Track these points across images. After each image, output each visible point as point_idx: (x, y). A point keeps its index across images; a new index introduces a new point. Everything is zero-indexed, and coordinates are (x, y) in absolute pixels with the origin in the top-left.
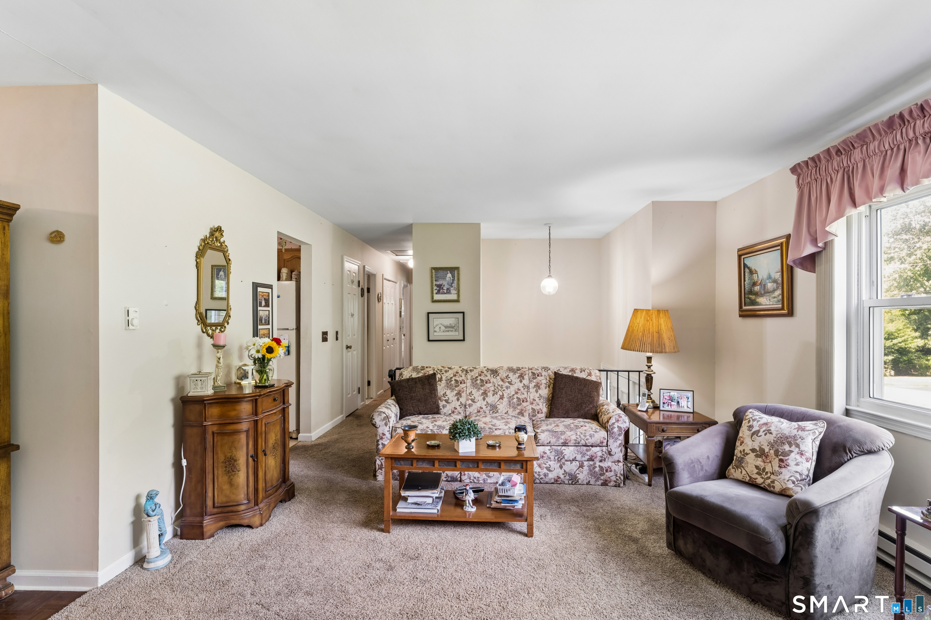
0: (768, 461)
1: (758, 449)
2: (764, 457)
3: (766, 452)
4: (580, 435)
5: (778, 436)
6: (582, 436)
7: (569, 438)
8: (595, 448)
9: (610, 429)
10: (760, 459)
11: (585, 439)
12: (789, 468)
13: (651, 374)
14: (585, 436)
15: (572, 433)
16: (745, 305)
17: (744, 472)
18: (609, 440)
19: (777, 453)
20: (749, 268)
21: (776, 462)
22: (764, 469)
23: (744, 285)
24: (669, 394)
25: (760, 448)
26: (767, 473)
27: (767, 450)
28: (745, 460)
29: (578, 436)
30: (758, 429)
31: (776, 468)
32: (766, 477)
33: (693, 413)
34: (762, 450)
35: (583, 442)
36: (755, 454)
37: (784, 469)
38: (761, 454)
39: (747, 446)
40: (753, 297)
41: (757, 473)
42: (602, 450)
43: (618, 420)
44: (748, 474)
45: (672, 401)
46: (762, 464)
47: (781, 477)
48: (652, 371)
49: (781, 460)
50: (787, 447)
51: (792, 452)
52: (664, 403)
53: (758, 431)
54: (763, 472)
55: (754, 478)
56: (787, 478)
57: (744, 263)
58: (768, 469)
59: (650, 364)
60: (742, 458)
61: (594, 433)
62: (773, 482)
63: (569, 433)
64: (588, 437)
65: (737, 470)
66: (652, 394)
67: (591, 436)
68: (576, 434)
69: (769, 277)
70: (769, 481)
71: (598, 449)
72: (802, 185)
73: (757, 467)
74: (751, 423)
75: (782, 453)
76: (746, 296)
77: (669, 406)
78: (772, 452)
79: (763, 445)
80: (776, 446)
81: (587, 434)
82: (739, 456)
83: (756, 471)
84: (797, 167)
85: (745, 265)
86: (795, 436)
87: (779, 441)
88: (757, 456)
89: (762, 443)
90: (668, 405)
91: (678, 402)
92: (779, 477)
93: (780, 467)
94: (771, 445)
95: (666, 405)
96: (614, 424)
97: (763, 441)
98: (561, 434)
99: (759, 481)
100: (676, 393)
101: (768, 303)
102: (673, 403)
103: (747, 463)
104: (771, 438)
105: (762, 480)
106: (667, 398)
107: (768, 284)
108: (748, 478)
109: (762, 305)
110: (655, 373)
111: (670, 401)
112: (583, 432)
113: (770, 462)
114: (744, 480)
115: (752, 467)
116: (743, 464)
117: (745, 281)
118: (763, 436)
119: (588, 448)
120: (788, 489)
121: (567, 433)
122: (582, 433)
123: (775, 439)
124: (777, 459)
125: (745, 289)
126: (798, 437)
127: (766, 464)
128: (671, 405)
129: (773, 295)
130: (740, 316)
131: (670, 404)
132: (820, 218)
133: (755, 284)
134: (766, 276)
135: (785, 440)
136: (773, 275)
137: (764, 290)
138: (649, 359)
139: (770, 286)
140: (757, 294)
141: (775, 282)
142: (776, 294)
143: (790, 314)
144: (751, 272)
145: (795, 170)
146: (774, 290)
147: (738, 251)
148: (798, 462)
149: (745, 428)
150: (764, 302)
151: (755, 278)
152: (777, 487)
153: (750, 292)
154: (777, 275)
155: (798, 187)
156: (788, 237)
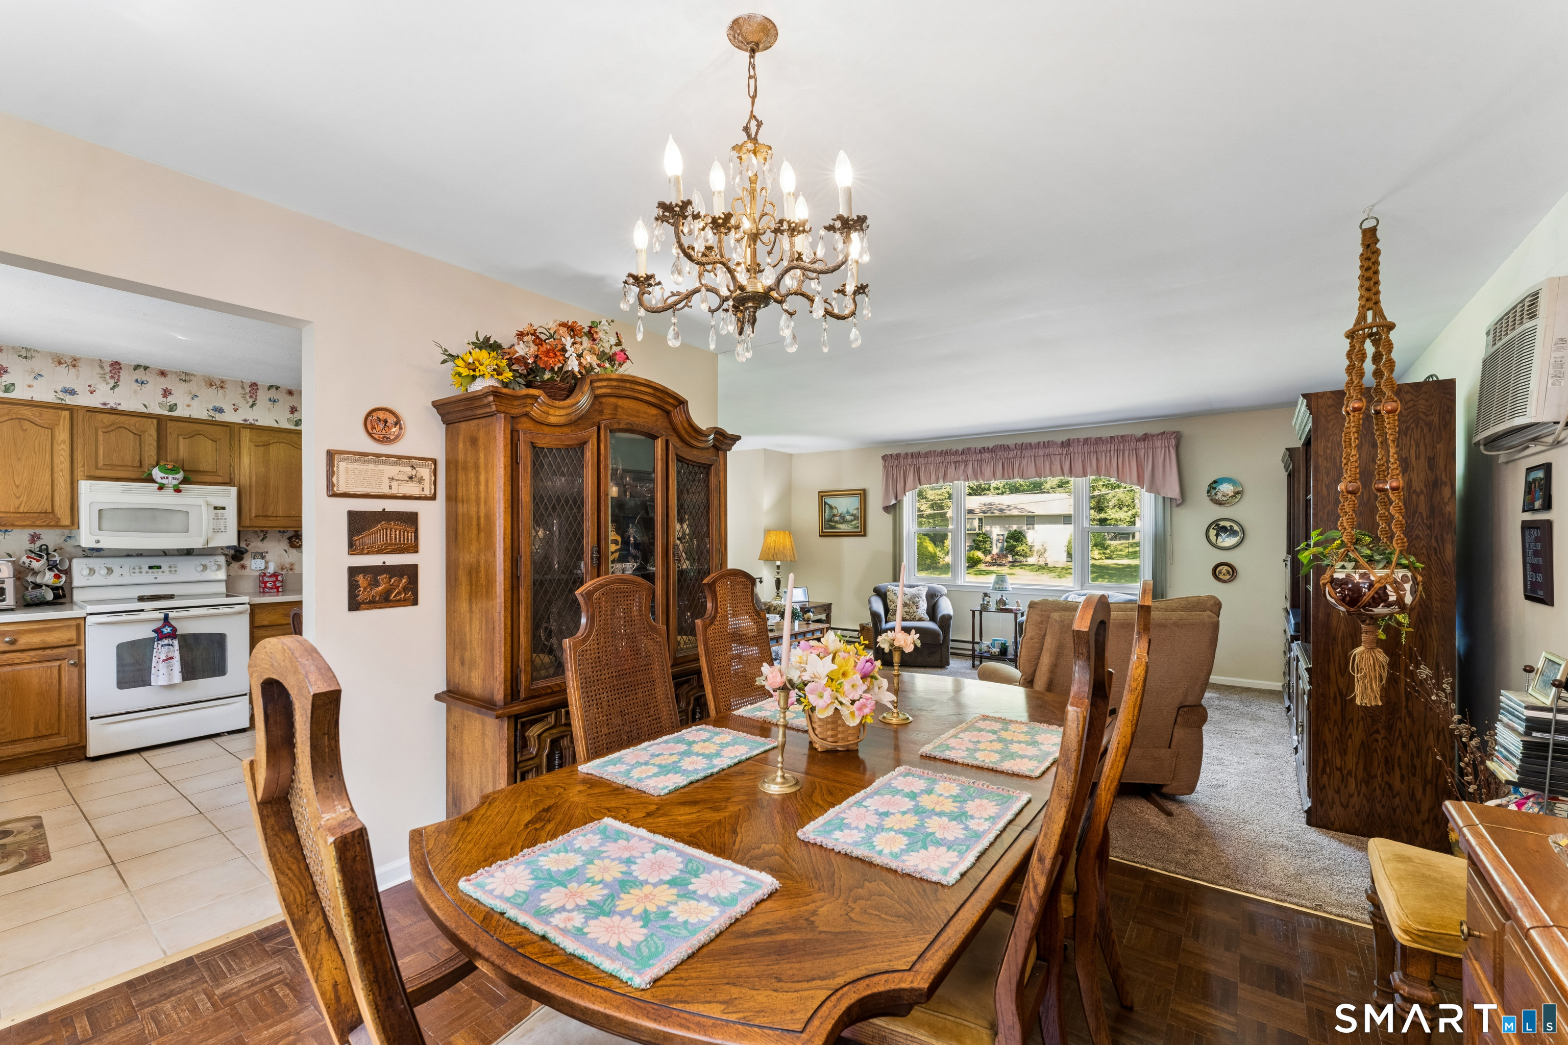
2: (908, 606)
3: (908, 603)
5: (911, 595)
10: (906, 608)
16: (825, 529)
19: (914, 603)
20: (828, 504)
21: (914, 607)
23: (825, 516)
31: (915, 610)
32: (911, 614)
37: (919, 609)
38: (906, 604)
40: (834, 524)
41: (906, 615)
46: (908, 609)
49: (917, 606)
50: (918, 600)
51: (920, 601)
54: (908, 613)
55: (905, 618)
56: (921, 613)
57: (824, 501)
58: (911, 611)
59: (779, 571)
62: (915, 615)
65: (895, 616)
69: (848, 512)
70: (913, 615)
72: (887, 466)
74: (896, 593)
75: (917, 602)
76: (826, 523)
78: (912, 603)
80: (913, 600)
82: (894, 609)
83: (905, 613)
84: (885, 456)
85: (826, 503)
86: (920, 594)
88: (904, 607)
89: (905, 601)
92: (918, 613)
93: (917, 609)
94: (910, 600)
97: (905, 599)
101: (846, 528)
104: (909, 597)
105: (909, 617)
107: (847, 516)
109: (842, 529)
110: (781, 578)
113: (912, 607)
115: (903, 613)
117: (825, 513)
118: (905, 597)
120: (922, 618)
123: (911, 597)
124: (915, 605)
125: (825, 518)
126: (922, 594)
127: (910, 608)
129: (852, 524)
130: (821, 536)
132: (900, 486)
133: (834, 516)
134: (844, 511)
135: (914, 596)
136: (851, 511)
137: (843, 520)
138: (778, 567)
139: (848, 518)
140: (836, 522)
141: (852, 515)
142: (854, 523)
143: (865, 535)
144: (831, 507)
145: (884, 458)
146: (852, 521)
147: (819, 492)
148: (923, 605)
149: (892, 595)
150: (843, 527)
151: (835, 511)
152: (917, 618)
153: (830, 521)
154: (855, 512)
155: (885, 466)
156: (864, 490)
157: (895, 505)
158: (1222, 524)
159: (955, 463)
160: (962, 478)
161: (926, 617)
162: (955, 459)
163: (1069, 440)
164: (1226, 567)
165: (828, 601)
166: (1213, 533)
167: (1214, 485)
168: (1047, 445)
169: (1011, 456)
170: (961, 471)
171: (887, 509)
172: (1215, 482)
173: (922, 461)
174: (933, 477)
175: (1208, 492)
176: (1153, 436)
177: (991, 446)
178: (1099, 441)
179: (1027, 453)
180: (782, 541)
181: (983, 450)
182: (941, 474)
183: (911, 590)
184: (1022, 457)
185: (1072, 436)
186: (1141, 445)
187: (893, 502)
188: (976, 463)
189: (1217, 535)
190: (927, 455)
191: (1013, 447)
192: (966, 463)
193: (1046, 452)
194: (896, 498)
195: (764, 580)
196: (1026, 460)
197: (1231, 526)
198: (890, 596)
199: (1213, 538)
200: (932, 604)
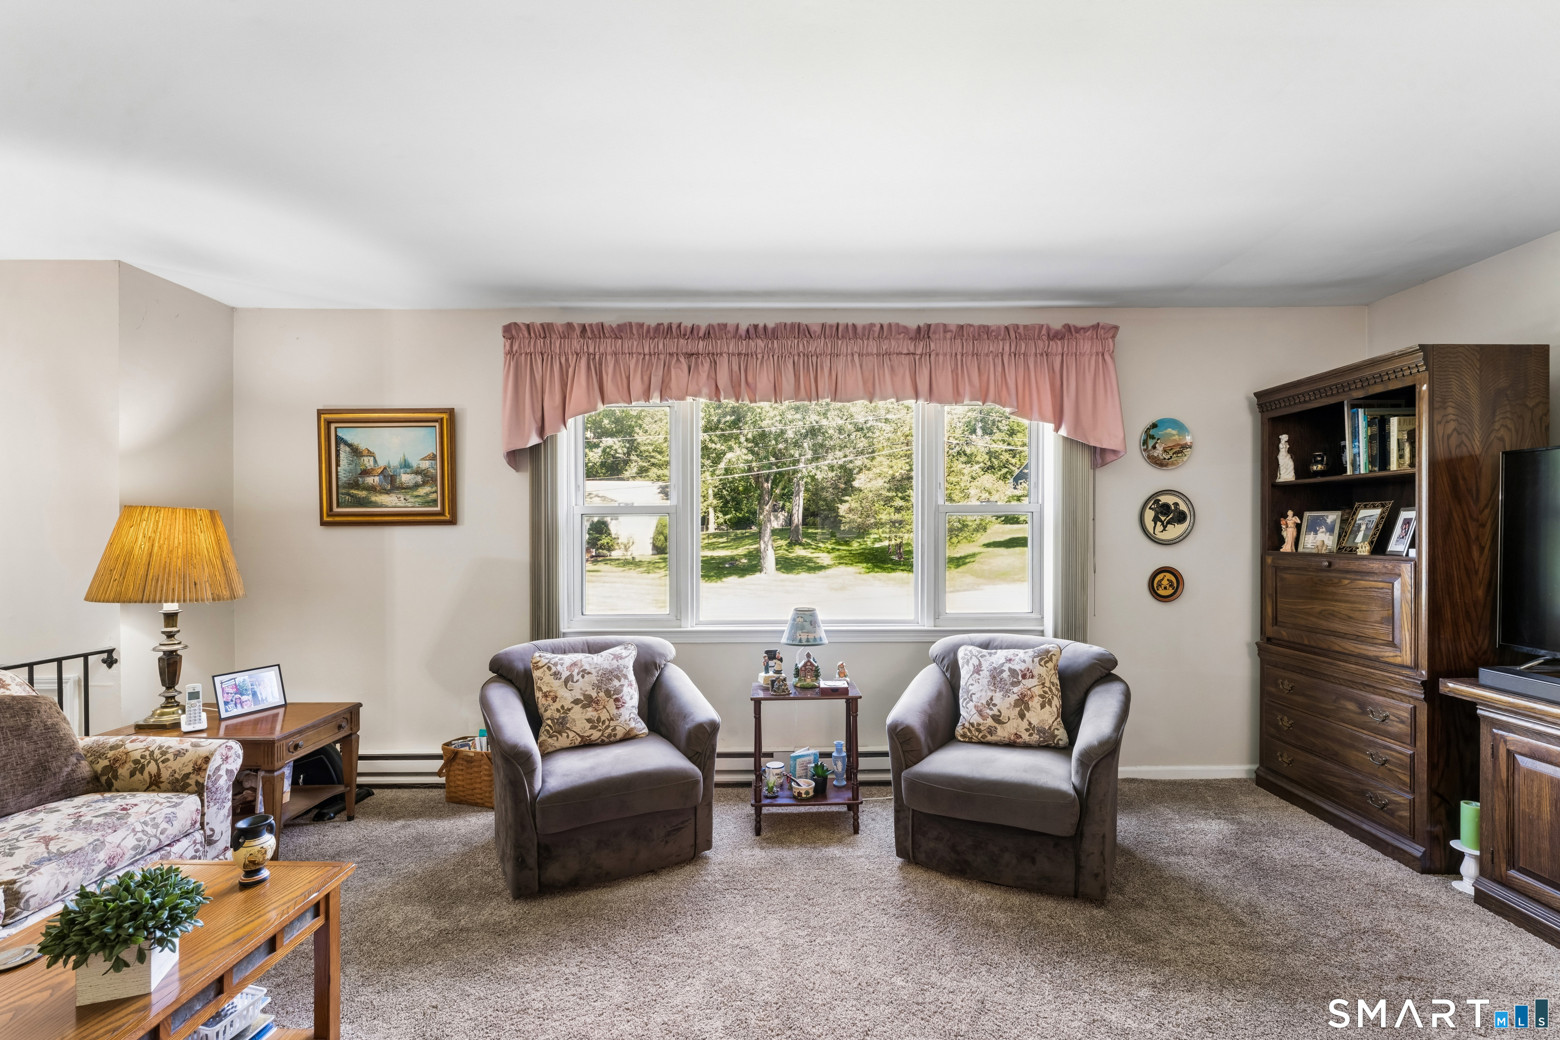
0: (601, 707)
1: (582, 698)
2: (594, 705)
3: (594, 697)
4: (143, 831)
5: (600, 673)
6: (149, 829)
7: (119, 850)
8: (179, 844)
9: (210, 784)
10: (590, 709)
11: (158, 834)
12: (626, 705)
13: (175, 651)
14: (156, 826)
15: (121, 833)
16: (338, 506)
17: (571, 734)
18: (206, 810)
19: (608, 693)
20: (347, 444)
21: (611, 705)
22: (599, 719)
23: (337, 472)
24: (232, 682)
25: (584, 695)
26: (604, 722)
27: (594, 695)
28: (569, 718)
29: (140, 835)
30: (568, 673)
31: (614, 711)
32: (604, 727)
33: (285, 705)
34: (588, 697)
35: (154, 843)
36: (580, 705)
37: (622, 709)
38: (588, 702)
39: (565, 699)
40: (363, 494)
41: (591, 728)
42: (195, 842)
43: (227, 758)
44: (578, 734)
45: (242, 694)
46: (595, 714)
47: (622, 719)
48: (179, 643)
49: (617, 700)
50: (616, 683)
51: (622, 686)
52: (226, 703)
53: (571, 676)
54: (598, 723)
55: (588, 737)
56: (627, 717)
57: (336, 436)
58: (604, 716)
59: (174, 629)
60: (564, 718)
61: (173, 810)
62: (614, 729)
63: (113, 839)
64: (164, 825)
65: (559, 737)
66: (180, 693)
67: (169, 820)
68: (134, 830)
69: (406, 465)
70: (609, 731)
71: (185, 842)
72: (516, 352)
73: (589, 721)
74: (554, 669)
75: (615, 691)
76: (341, 491)
77: (239, 706)
78: (602, 694)
79: (586, 691)
80: (603, 686)
81: (158, 820)
82: (558, 717)
83: (589, 725)
84: (513, 326)
85: (339, 441)
86: (618, 667)
87: (604, 679)
88: (584, 707)
89: (584, 689)
90: (236, 704)
91: (254, 694)
92: (620, 720)
93: (618, 708)
94: (598, 687)
95: (232, 705)
96: (218, 768)
97: (583, 686)
98: (95, 850)
99: (596, 735)
100: (246, 677)
101: (399, 504)
102: (244, 698)
103: (574, 720)
104: (593, 678)
105: (600, 733)
106: (231, 691)
107: (402, 475)
108: (579, 739)
109: (387, 507)
110: (186, 647)
111: (238, 696)
112: (147, 819)
113: (604, 707)
114: (573, 745)
115: (582, 723)
116: (568, 725)
117: (338, 465)
118: (581, 680)
119: (163, 852)
120: (631, 730)
121: (109, 839)
122: (145, 823)
123: (599, 678)
124: (612, 700)
125: (337, 478)
126: (622, 667)
127: (599, 712)
128: (241, 703)
129: (416, 493)
130: (323, 523)
131: (238, 701)
132: (552, 403)
133: (366, 472)
134: (395, 462)
135: (610, 675)
136: (415, 462)
137: (392, 483)
138: (170, 618)
139: (406, 478)
140: (372, 489)
141: (417, 472)
142: (422, 491)
143: (453, 522)
144: (356, 452)
145: (510, 331)
146: (417, 486)
147: (320, 412)
148: (631, 695)
149: (548, 678)
150: (391, 502)
151: (368, 462)
152: (620, 733)
153: (355, 485)
154: (425, 465)
155: (510, 353)
156: (451, 412)
157: (536, 448)
158: (1164, 499)
159: (689, 355)
160: (705, 390)
161: (641, 727)
162: (685, 345)
163: (929, 326)
164: (1169, 576)
165: (347, 698)
166: (1149, 515)
167: (1152, 432)
168: (885, 332)
169: (812, 349)
170: (704, 376)
171: (514, 457)
172: (1154, 426)
173: (607, 346)
174: (637, 386)
175: (1145, 443)
176: (1078, 330)
177: (771, 325)
178: (985, 332)
179: (843, 346)
180: (178, 537)
181: (754, 332)
182: (656, 381)
183: (597, 659)
184: (835, 355)
185: (933, 320)
186: (1056, 347)
187: (534, 440)
188: (735, 360)
189: (1156, 519)
190: (622, 331)
191: (818, 330)
192: (713, 357)
193: (885, 346)
194: (541, 431)
195: (122, 655)
196: (842, 359)
197: (1176, 504)
198: (543, 681)
199: (1149, 525)
200: (649, 686)
